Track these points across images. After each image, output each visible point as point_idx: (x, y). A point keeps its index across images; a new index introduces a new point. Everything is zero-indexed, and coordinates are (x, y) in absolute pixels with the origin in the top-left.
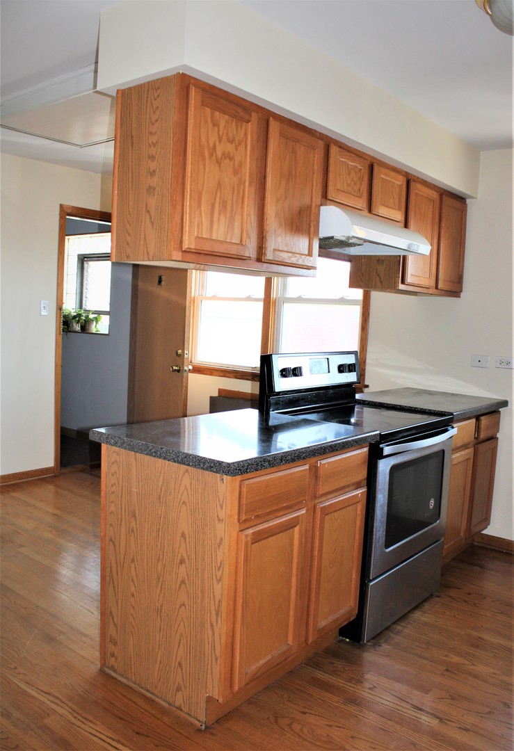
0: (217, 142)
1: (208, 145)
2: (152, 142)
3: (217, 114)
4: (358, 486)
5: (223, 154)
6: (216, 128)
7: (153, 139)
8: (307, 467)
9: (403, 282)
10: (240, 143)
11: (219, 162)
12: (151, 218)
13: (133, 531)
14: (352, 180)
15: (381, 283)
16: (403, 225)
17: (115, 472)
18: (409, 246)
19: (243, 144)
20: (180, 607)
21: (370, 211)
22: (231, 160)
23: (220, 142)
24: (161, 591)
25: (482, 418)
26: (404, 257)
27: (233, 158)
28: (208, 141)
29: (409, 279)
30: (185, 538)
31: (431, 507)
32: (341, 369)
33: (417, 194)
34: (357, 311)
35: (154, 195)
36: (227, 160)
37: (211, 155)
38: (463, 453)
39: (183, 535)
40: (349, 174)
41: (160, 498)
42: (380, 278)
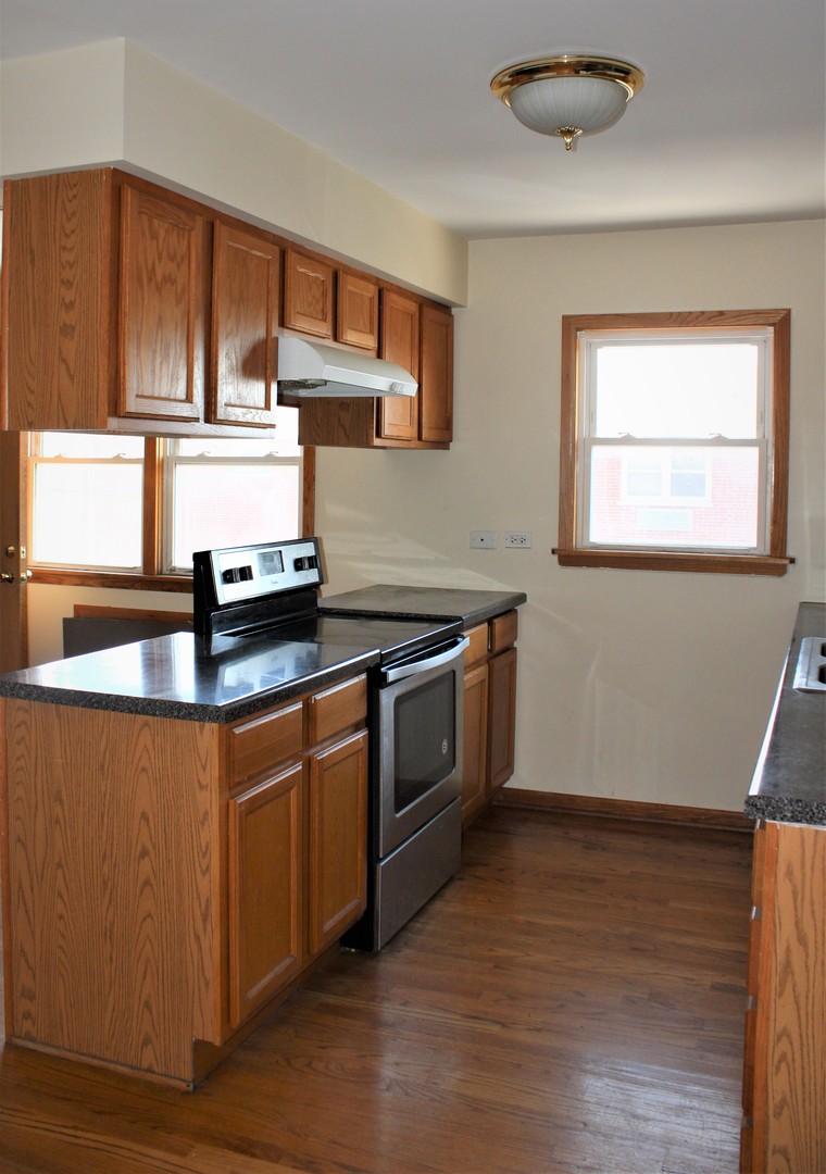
0: (157, 261)
1: (147, 267)
2: (68, 262)
3: (156, 221)
4: (356, 728)
5: (164, 277)
6: (155, 242)
7: (68, 257)
8: (299, 706)
9: (379, 435)
10: (182, 260)
11: (159, 290)
12: (68, 369)
13: (57, 822)
14: (314, 297)
15: (348, 437)
16: (373, 354)
17: (23, 738)
18: (392, 387)
19: (186, 261)
20: (144, 919)
21: (336, 338)
22: (172, 285)
23: (160, 260)
24: (110, 901)
25: (495, 621)
26: (379, 399)
27: (175, 281)
28: (146, 262)
29: (387, 430)
30: (147, 820)
31: (444, 752)
32: (299, 565)
33: (392, 307)
34: (294, 474)
35: (73, 337)
36: (169, 285)
37: (150, 280)
38: (475, 672)
39: (144, 816)
40: (310, 290)
41: (103, 766)
42: (345, 430)
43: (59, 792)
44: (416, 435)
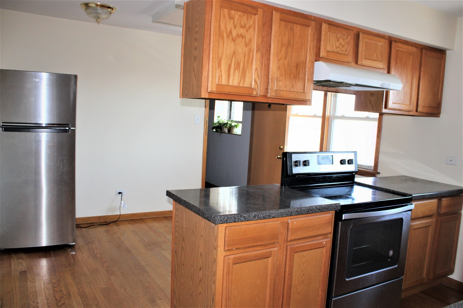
0: (233, 29)
1: (226, 31)
2: (196, 31)
3: (233, 12)
5: (237, 35)
6: (232, 20)
7: (197, 29)
8: (279, 222)
9: (386, 107)
10: (250, 27)
11: (234, 40)
12: (195, 74)
13: (183, 248)
14: (341, 44)
15: (373, 108)
16: (386, 71)
17: (178, 215)
19: (253, 28)
20: (199, 294)
21: (357, 63)
22: (243, 38)
23: (235, 28)
26: (387, 93)
27: (245, 36)
28: (226, 28)
29: (390, 105)
32: (342, 162)
33: (398, 50)
36: (241, 38)
37: (228, 36)
38: (424, 222)
39: (201, 254)
40: (338, 40)
41: (193, 231)
42: (372, 105)
43: (184, 237)
44: (415, 109)
